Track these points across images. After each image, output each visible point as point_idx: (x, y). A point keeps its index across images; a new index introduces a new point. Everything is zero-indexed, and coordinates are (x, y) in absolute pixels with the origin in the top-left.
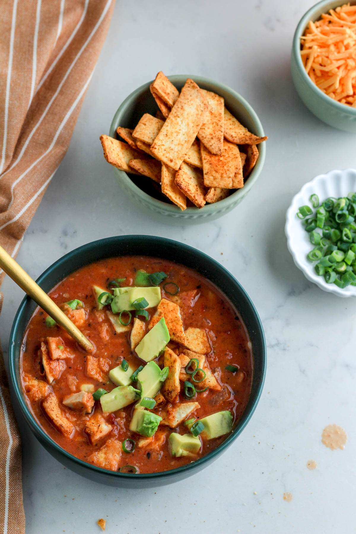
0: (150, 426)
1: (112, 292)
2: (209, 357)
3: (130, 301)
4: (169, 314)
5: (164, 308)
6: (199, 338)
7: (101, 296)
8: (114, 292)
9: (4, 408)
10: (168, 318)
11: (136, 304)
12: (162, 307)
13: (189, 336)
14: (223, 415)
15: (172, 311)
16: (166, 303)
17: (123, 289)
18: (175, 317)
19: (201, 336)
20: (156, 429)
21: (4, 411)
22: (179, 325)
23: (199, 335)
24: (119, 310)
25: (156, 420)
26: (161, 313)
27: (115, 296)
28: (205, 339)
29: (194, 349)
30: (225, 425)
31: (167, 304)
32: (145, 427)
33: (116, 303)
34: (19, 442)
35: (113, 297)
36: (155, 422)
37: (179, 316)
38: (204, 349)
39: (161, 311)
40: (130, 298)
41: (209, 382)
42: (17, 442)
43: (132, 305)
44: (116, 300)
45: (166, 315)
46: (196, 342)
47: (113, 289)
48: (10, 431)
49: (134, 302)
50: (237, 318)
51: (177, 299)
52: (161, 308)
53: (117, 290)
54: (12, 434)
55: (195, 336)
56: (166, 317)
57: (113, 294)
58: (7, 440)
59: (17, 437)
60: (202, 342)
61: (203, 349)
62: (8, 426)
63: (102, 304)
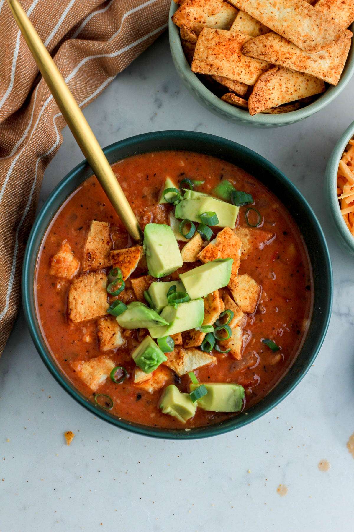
0: (148, 362)
1: (183, 193)
2: (250, 317)
3: (198, 210)
4: (228, 248)
5: (225, 238)
6: (250, 291)
7: (169, 190)
8: (185, 193)
9: (12, 270)
10: (226, 253)
11: (204, 217)
12: (223, 237)
13: (241, 283)
14: (234, 391)
15: (233, 245)
16: (229, 233)
17: (197, 194)
18: (233, 253)
19: (253, 290)
20: (156, 368)
21: (12, 273)
22: (235, 265)
23: (252, 289)
24: (183, 216)
25: (158, 359)
26: (220, 243)
27: (185, 199)
28: (255, 296)
29: (238, 301)
30: (232, 402)
31: (231, 235)
32: (142, 361)
33: (182, 207)
34: (15, 313)
35: (181, 198)
36: (156, 359)
37: (238, 255)
38: (249, 307)
39: (221, 242)
40: (200, 207)
41: (233, 344)
42: (12, 312)
43: (199, 217)
44: (184, 204)
45: (224, 247)
46: (245, 294)
47: (185, 189)
48: (9, 297)
49: (202, 214)
50: (308, 288)
51: (247, 233)
52: (221, 237)
53: (189, 193)
54: (10, 302)
55: (247, 287)
56: (224, 250)
57: (183, 195)
58: (4, 306)
59: (15, 307)
60: (250, 298)
61: (247, 306)
62: (9, 291)
63: (165, 198)
